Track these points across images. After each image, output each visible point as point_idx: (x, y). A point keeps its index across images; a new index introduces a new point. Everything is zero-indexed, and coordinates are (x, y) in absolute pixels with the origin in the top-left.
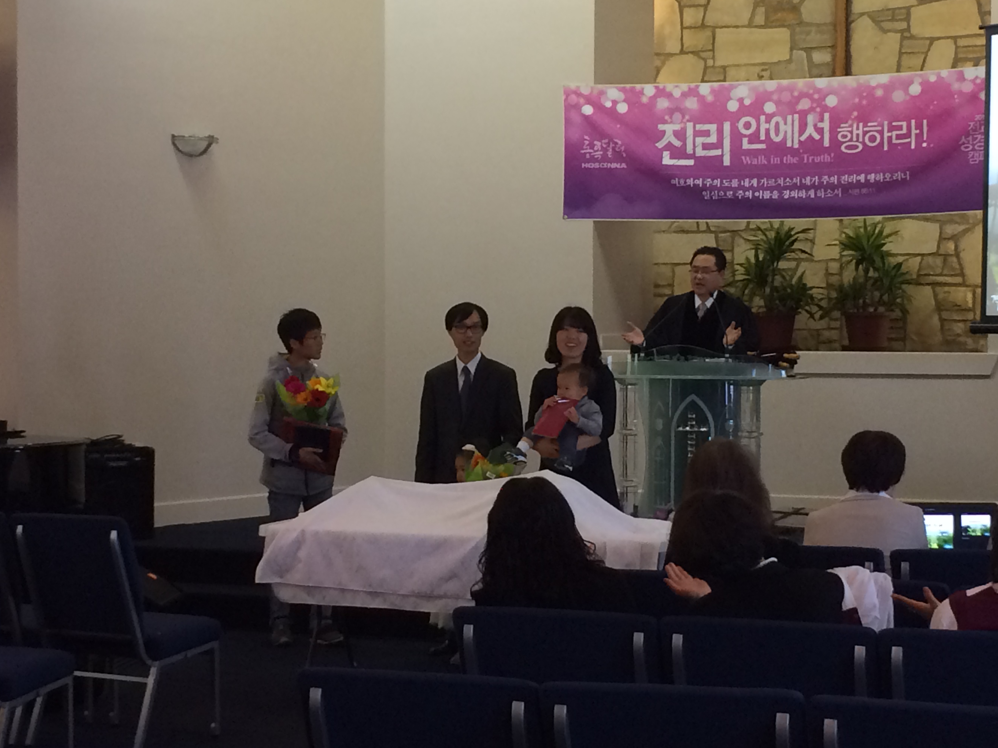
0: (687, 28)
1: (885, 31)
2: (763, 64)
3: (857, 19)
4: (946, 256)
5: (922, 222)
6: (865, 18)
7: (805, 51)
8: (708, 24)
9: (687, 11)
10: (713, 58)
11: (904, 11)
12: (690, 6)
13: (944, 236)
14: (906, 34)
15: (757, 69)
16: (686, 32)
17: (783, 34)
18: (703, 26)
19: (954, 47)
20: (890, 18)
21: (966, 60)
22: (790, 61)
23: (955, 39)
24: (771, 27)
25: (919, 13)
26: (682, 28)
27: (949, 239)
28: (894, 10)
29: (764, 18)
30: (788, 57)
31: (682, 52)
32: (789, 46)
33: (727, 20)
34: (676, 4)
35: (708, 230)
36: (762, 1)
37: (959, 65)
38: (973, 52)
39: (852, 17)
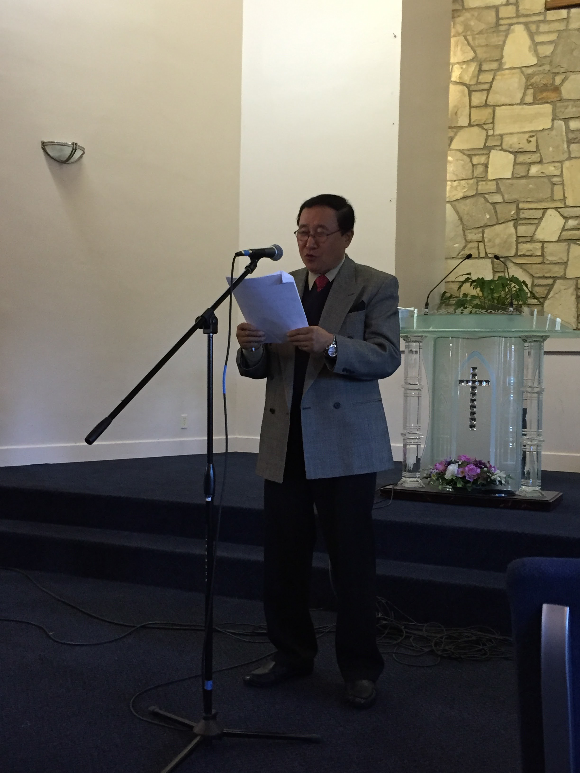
0: (474, 107)
2: (531, 132)
7: (564, 121)
8: (490, 104)
9: (474, 95)
10: (493, 129)
12: (476, 91)
15: (527, 135)
16: (472, 110)
17: (548, 108)
18: (486, 105)
22: (551, 129)
24: (539, 104)
26: (471, 107)
29: (532, 98)
30: (548, 125)
31: (470, 125)
32: (551, 117)
33: (504, 100)
34: (466, 90)
35: (486, 257)
36: (531, 85)
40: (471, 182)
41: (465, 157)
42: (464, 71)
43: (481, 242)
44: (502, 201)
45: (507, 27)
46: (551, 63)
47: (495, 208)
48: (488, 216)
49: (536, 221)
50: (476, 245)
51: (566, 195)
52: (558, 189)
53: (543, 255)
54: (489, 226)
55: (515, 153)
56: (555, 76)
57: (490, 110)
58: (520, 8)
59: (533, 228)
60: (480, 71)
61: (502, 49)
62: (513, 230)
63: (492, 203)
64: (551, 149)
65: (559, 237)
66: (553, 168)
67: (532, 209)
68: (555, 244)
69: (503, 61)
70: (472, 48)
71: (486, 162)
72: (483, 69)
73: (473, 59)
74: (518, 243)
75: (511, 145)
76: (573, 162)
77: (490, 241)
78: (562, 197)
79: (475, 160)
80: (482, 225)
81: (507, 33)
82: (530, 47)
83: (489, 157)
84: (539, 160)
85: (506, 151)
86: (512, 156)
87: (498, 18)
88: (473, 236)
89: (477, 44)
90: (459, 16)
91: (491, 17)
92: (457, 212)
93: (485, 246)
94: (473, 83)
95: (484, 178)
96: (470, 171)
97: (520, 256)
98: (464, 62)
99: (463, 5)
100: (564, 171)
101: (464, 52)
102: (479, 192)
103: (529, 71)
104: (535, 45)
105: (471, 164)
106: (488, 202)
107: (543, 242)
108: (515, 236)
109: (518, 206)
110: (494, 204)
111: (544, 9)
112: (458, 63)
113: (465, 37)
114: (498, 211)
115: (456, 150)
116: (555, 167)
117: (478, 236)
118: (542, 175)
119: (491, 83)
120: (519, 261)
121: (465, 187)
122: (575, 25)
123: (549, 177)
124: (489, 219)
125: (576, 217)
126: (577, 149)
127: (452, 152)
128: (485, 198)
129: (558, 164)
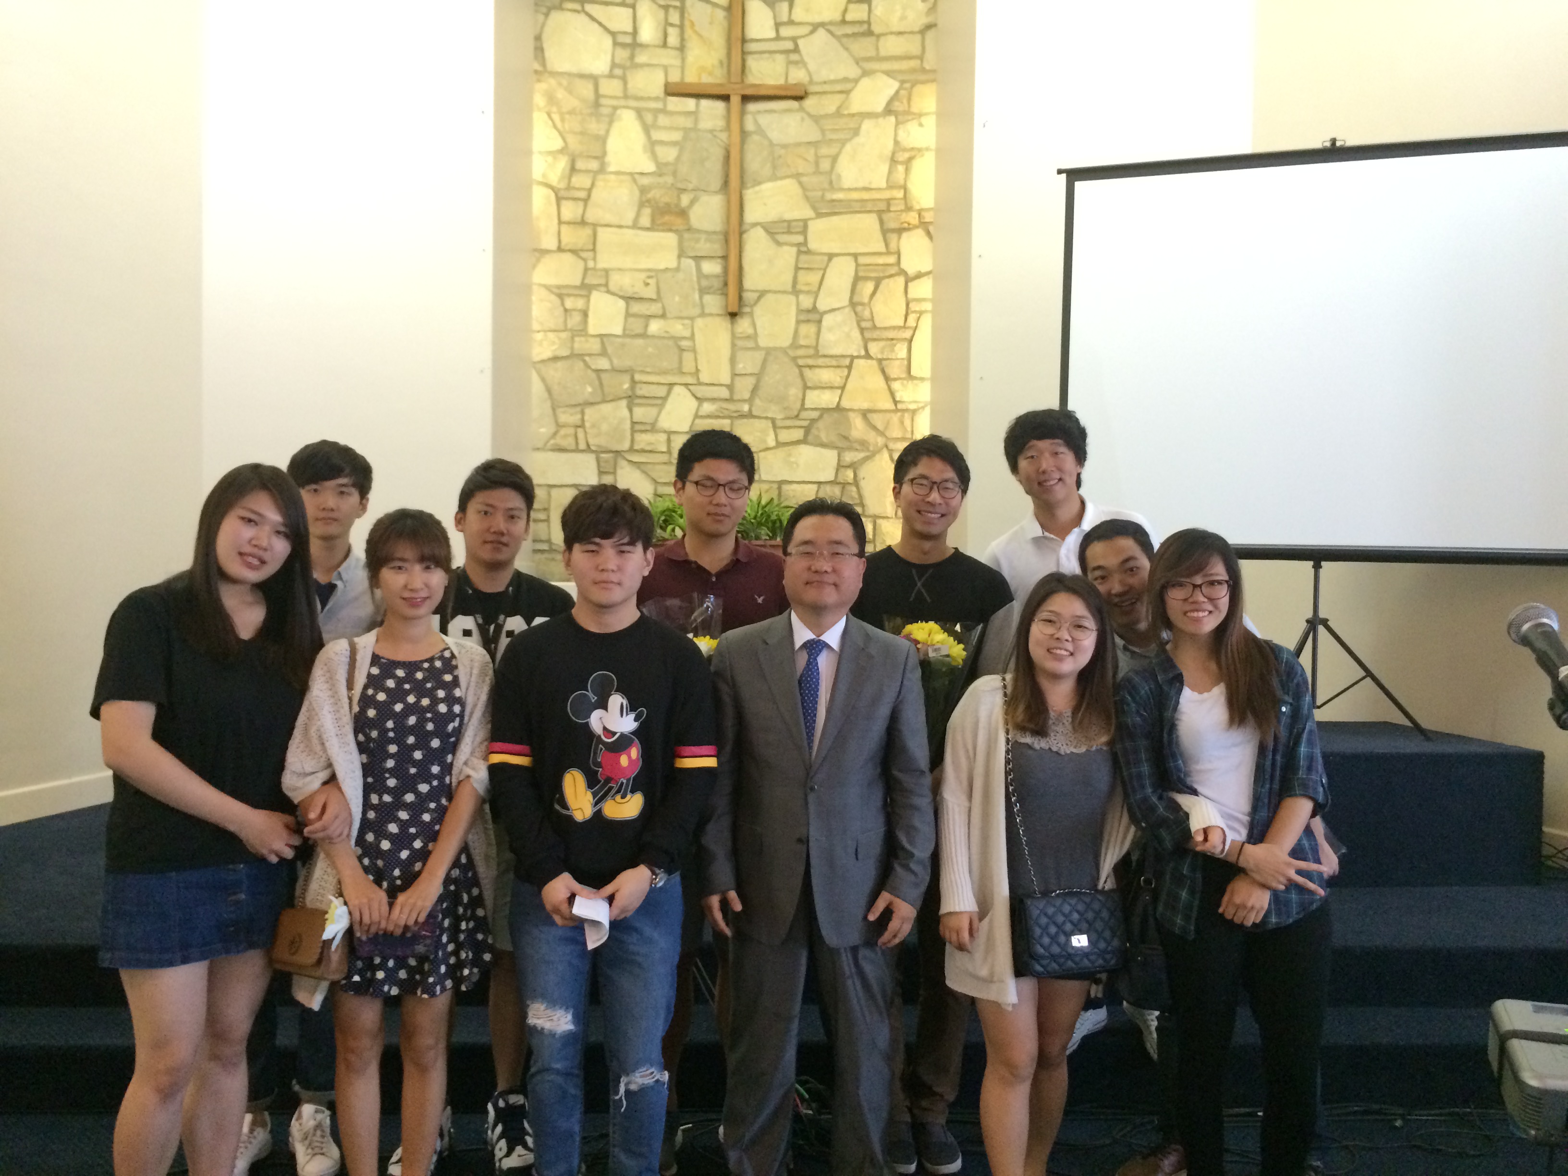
0: (565, 223)
1: (779, 244)
2: (649, 270)
3: (748, 230)
4: (844, 485)
5: (819, 449)
6: (759, 228)
7: (694, 260)
8: (590, 221)
9: (564, 203)
10: (594, 259)
11: (801, 224)
12: (566, 199)
13: (842, 464)
14: (804, 249)
15: (643, 276)
16: (564, 228)
17: (670, 239)
18: (582, 223)
19: (853, 265)
20: (785, 230)
21: (867, 279)
22: (677, 269)
23: (855, 256)
24: (657, 230)
25: (816, 227)
26: (560, 222)
27: (846, 467)
28: (789, 222)
29: (649, 219)
30: (673, 264)
31: (560, 249)
32: (676, 253)
33: (608, 218)
34: (553, 195)
35: (588, 449)
36: (648, 201)
37: (860, 285)
38: (875, 271)
39: (745, 227)
40: (564, 335)
41: (553, 298)
42: (550, 166)
43: (579, 427)
44: (610, 367)
45: (610, 109)
46: (674, 174)
47: (599, 379)
48: (589, 389)
49: (659, 402)
50: (571, 431)
51: (699, 367)
52: (688, 357)
54: (592, 404)
55: (629, 299)
56: (681, 193)
57: (588, 231)
58: (630, 85)
59: (653, 411)
60: (573, 169)
61: (605, 143)
62: (625, 413)
63: (594, 370)
64: (677, 299)
66: (680, 327)
67: (653, 383)
69: (607, 160)
70: (561, 134)
71: (584, 308)
72: (577, 168)
73: (563, 148)
74: (633, 431)
75: (621, 287)
76: (709, 320)
77: (593, 426)
78: (693, 370)
79: (569, 303)
80: (581, 402)
81: (611, 119)
82: (644, 147)
83: (589, 301)
84: (660, 312)
85: (613, 294)
86: (622, 303)
87: (598, 96)
88: (568, 417)
89: (567, 129)
90: (539, 81)
91: (586, 90)
92: (543, 380)
93: (585, 432)
94: (562, 186)
95: (582, 331)
96: (561, 320)
97: (637, 451)
98: (550, 153)
99: (543, 63)
100: (696, 330)
101: (547, 137)
102: (576, 352)
103: (645, 181)
104: (652, 145)
105: (562, 309)
106: (590, 367)
107: (669, 433)
108: (628, 422)
109: (632, 378)
110: (598, 371)
111: (662, 95)
112: (540, 153)
113: (549, 115)
114: (605, 382)
115: (541, 285)
116: (683, 325)
117: (575, 419)
118: (666, 335)
119: (590, 191)
120: (636, 458)
121: (554, 343)
122: (706, 124)
123: (676, 339)
124: (591, 393)
125: (713, 400)
126: (713, 303)
127: (535, 288)
128: (584, 361)
129: (687, 322)
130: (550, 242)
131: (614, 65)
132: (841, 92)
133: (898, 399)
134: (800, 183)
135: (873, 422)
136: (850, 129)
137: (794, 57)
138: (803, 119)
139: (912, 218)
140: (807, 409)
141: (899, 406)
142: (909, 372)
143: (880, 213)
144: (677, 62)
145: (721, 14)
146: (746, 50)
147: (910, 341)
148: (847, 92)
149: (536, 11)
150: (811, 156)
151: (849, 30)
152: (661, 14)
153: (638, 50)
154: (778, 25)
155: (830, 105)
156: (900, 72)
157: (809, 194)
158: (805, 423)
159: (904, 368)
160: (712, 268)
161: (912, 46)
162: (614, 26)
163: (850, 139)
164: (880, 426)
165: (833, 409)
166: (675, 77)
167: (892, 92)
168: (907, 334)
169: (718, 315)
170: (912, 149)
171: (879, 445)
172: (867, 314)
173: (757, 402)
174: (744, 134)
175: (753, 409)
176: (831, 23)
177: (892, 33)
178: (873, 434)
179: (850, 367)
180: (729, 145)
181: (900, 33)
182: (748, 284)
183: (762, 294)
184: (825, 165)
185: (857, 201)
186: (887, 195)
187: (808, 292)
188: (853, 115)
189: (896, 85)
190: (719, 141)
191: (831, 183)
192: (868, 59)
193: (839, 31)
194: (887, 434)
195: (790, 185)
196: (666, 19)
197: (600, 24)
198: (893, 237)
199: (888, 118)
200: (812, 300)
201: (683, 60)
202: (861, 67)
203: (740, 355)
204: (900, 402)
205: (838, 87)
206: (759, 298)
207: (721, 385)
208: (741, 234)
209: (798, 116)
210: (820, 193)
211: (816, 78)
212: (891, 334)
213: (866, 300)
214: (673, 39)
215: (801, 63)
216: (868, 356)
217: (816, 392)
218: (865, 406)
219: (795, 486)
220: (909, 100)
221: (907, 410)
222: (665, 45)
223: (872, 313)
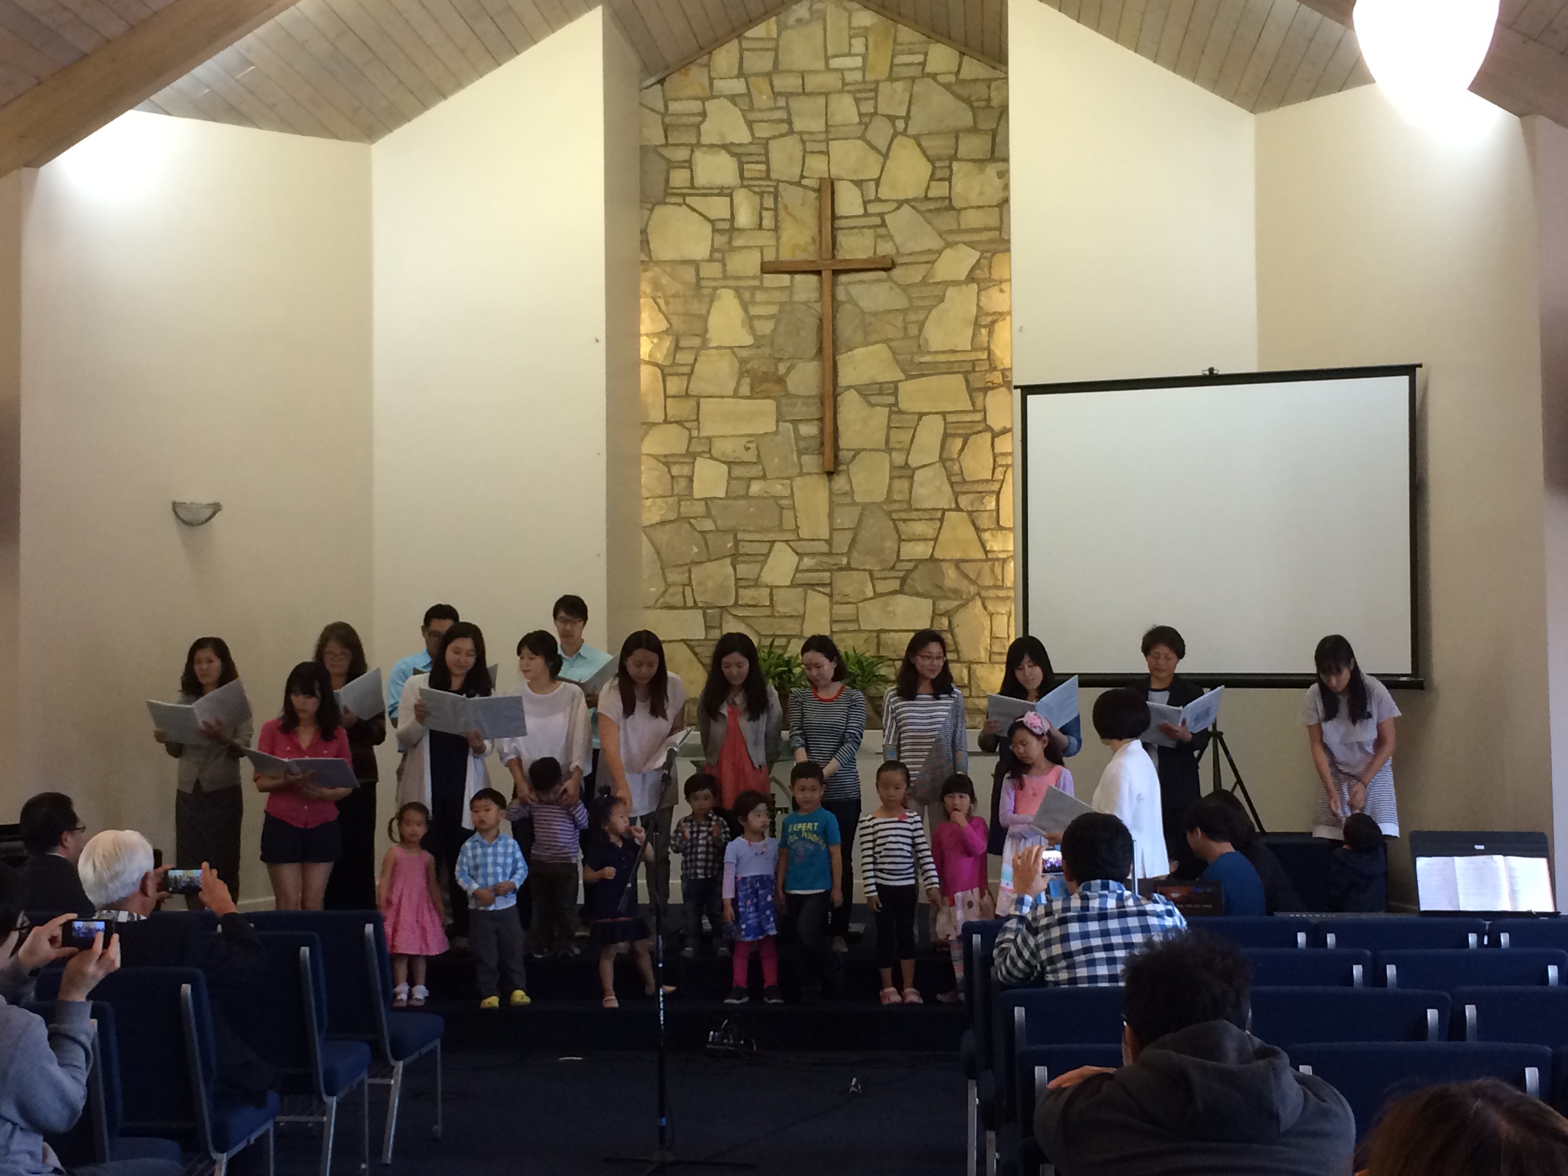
0: (669, 397)
1: (872, 405)
2: (750, 435)
3: (842, 393)
5: (915, 598)
6: (852, 390)
7: (792, 424)
8: (693, 394)
9: (669, 378)
10: (698, 429)
11: (892, 386)
12: (671, 375)
13: (937, 612)
14: (894, 409)
15: (743, 441)
16: (670, 401)
17: (769, 405)
18: (687, 395)
19: (942, 423)
20: (877, 392)
21: (955, 435)
22: (776, 433)
23: (944, 414)
24: (757, 398)
25: (906, 388)
26: (666, 397)
27: (941, 615)
28: (881, 383)
29: (749, 388)
30: (774, 429)
31: (666, 421)
32: (774, 418)
33: (711, 389)
34: (659, 371)
35: (696, 606)
36: (748, 372)
37: (949, 441)
38: (962, 428)
39: (839, 390)
40: (671, 500)
41: (660, 466)
42: (656, 346)
43: (687, 585)
44: (713, 528)
45: (711, 290)
46: (772, 345)
47: (705, 539)
48: (696, 550)
49: (762, 558)
50: (679, 589)
51: (799, 524)
52: (788, 514)
53: (772, 605)
54: (697, 563)
55: (730, 464)
56: (779, 362)
57: (692, 403)
58: (727, 267)
59: (756, 568)
60: (677, 348)
61: (706, 320)
62: (730, 570)
63: (699, 532)
64: (776, 460)
65: (792, 581)
66: (780, 487)
67: (754, 541)
68: (789, 589)
69: (707, 336)
70: (666, 316)
71: (690, 474)
72: (680, 346)
73: (667, 329)
74: (737, 588)
75: (723, 452)
76: (807, 479)
77: (700, 584)
78: (793, 527)
79: (675, 470)
80: (688, 562)
81: (712, 299)
82: (743, 322)
83: (694, 467)
84: (761, 474)
85: (717, 460)
86: (725, 468)
87: (699, 279)
88: (676, 577)
89: (671, 311)
90: (645, 270)
91: (689, 274)
92: (652, 542)
93: (693, 590)
94: (667, 363)
95: (688, 495)
96: (669, 486)
97: (742, 606)
98: (656, 334)
99: (650, 256)
100: (795, 489)
101: (653, 321)
102: (682, 516)
103: (744, 353)
104: (750, 320)
105: (668, 476)
106: (695, 529)
107: (772, 588)
108: (733, 578)
109: (735, 537)
110: (703, 533)
111: (759, 273)
112: (647, 335)
113: (655, 300)
114: (709, 543)
115: (649, 455)
116: (782, 485)
117: (683, 578)
118: (765, 495)
119: (693, 366)
120: (740, 613)
121: (661, 508)
122: (800, 297)
123: (776, 498)
124: (697, 553)
125: (813, 555)
126: (811, 462)
127: (644, 458)
128: (690, 523)
129: (785, 481)
130: (656, 415)
131: (713, 250)
132: (927, 262)
133: (988, 549)
134: (890, 348)
135: (965, 571)
136: (936, 296)
137: (882, 231)
138: (891, 288)
139: (997, 377)
140: (902, 561)
141: (990, 556)
142: (998, 522)
143: (966, 374)
144: (773, 242)
145: (813, 195)
146: (836, 226)
147: (999, 493)
148: (933, 262)
149: (642, 208)
150: (900, 324)
151: (932, 205)
152: (757, 199)
153: (736, 233)
154: (865, 203)
155: (915, 275)
156: (980, 242)
157: (899, 357)
158: (901, 574)
159: (994, 519)
160: (809, 430)
161: (992, 219)
162: (712, 217)
163: (936, 306)
164: (972, 575)
165: (927, 560)
166: (770, 256)
167: (974, 261)
168: (996, 487)
169: (816, 474)
170: (994, 313)
171: (972, 593)
172: (956, 468)
173: (855, 554)
174: (835, 304)
175: (851, 561)
176: (915, 199)
177: (972, 207)
178: (965, 582)
179: (942, 520)
180: (823, 315)
181: (979, 207)
182: (843, 443)
183: (857, 452)
184: (913, 330)
185: (944, 363)
186: (973, 356)
187: (900, 450)
188: (938, 283)
189: (977, 255)
190: (813, 311)
191: (919, 346)
192: (951, 232)
193: (923, 207)
194: (978, 582)
195: (880, 350)
196: (762, 204)
197: (700, 214)
198: (979, 397)
199: (970, 285)
200: (904, 458)
201: (778, 239)
202: (944, 239)
203: (837, 511)
204: (989, 551)
205: (924, 258)
206: (854, 456)
207: (820, 540)
208: (835, 396)
209: (886, 286)
210: (909, 357)
211: (902, 250)
212: (980, 488)
213: (955, 456)
214: (768, 222)
215: (889, 237)
216: (958, 509)
217: (911, 544)
218: (958, 556)
219: (893, 634)
220: (990, 267)
221: (998, 559)
222: (760, 227)
223: (961, 466)
